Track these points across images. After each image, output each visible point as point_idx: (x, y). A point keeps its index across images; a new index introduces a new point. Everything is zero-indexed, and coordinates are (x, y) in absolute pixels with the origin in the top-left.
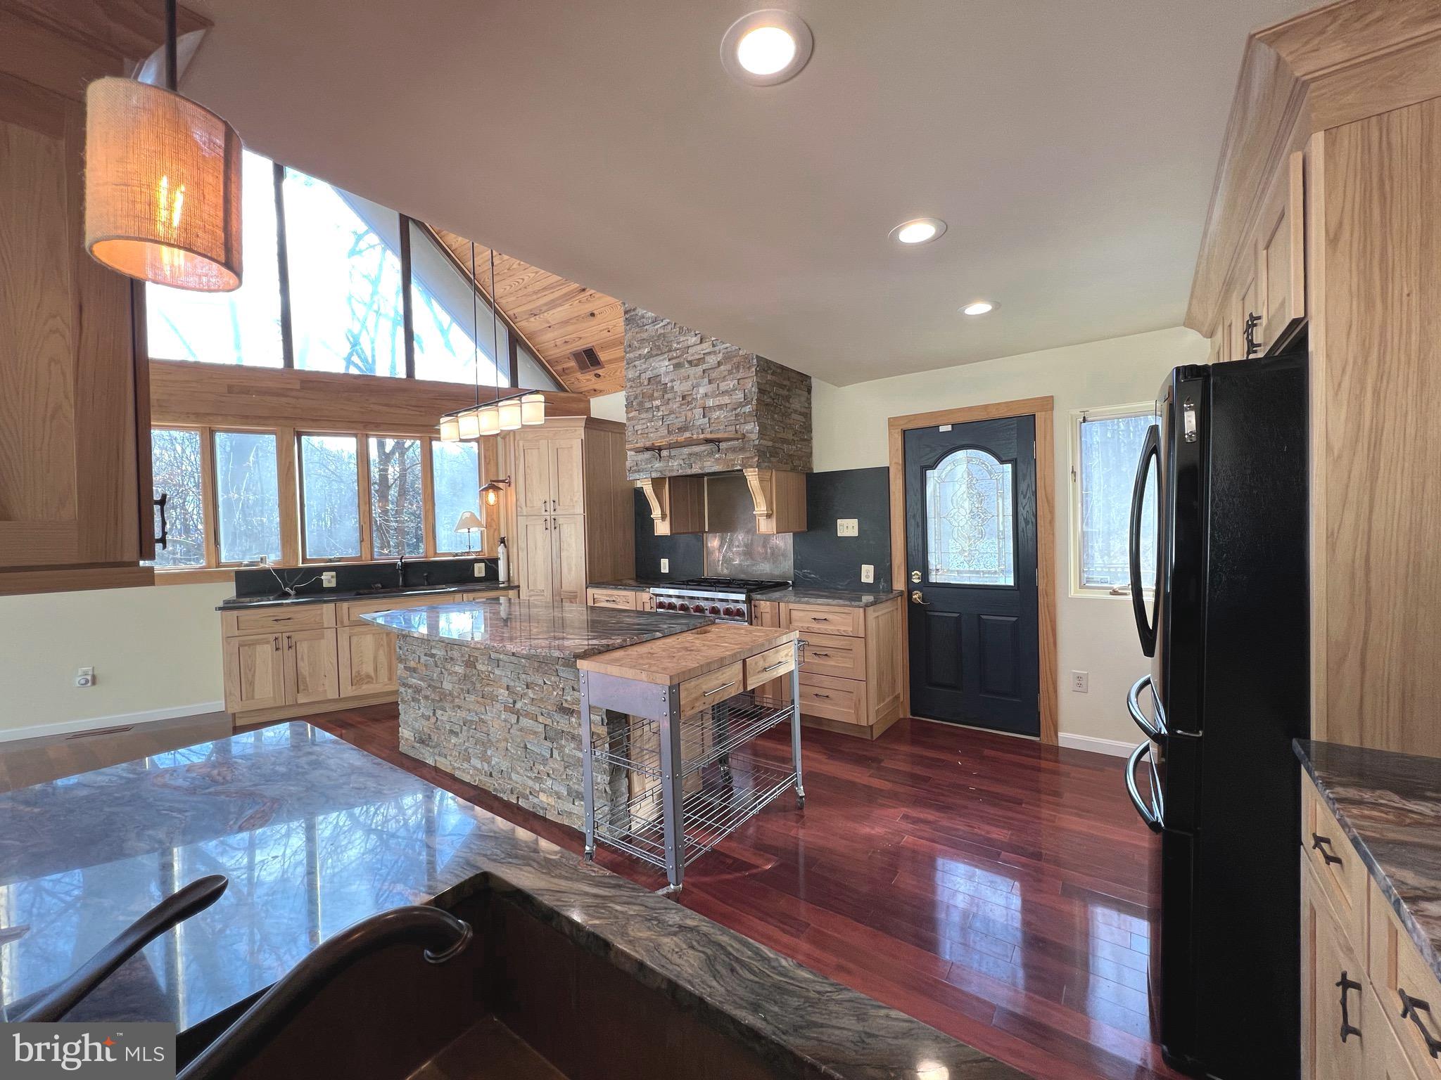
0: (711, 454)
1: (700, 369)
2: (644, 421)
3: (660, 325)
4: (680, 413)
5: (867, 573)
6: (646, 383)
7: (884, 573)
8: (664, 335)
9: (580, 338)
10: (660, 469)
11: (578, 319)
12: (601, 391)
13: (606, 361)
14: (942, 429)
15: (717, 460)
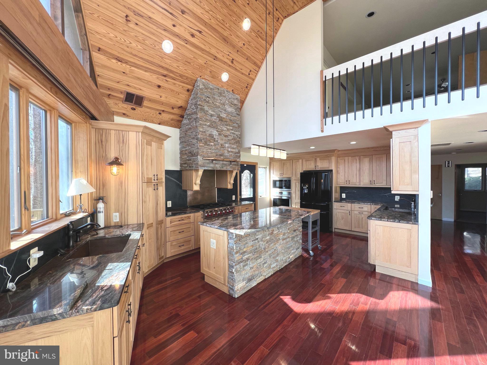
0: (229, 165)
1: (227, 138)
2: (207, 149)
3: (214, 118)
4: (220, 150)
5: (234, 198)
6: (208, 135)
7: (236, 198)
8: (215, 122)
9: (141, 90)
10: (213, 167)
11: (148, 82)
12: (127, 116)
13: (145, 106)
14: (245, 165)
15: (231, 167)
